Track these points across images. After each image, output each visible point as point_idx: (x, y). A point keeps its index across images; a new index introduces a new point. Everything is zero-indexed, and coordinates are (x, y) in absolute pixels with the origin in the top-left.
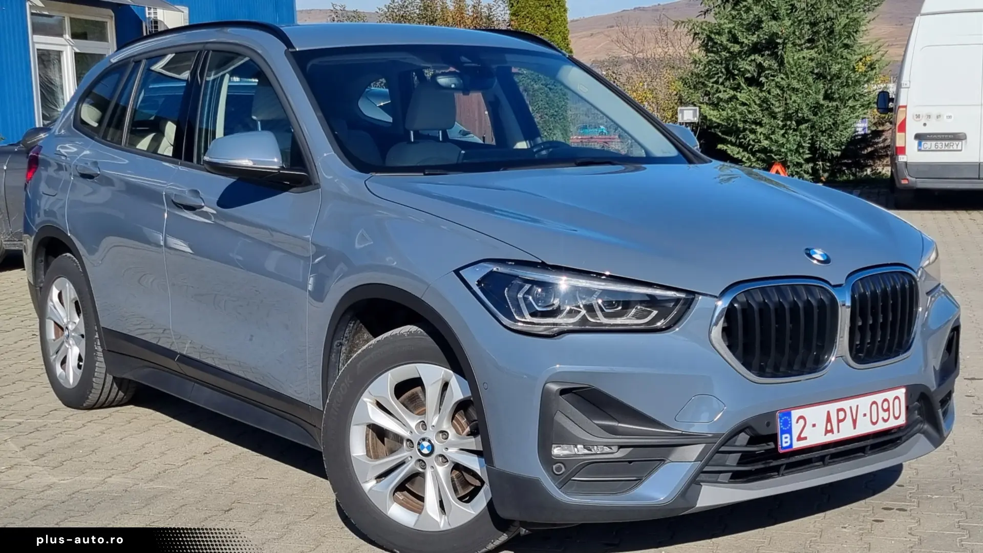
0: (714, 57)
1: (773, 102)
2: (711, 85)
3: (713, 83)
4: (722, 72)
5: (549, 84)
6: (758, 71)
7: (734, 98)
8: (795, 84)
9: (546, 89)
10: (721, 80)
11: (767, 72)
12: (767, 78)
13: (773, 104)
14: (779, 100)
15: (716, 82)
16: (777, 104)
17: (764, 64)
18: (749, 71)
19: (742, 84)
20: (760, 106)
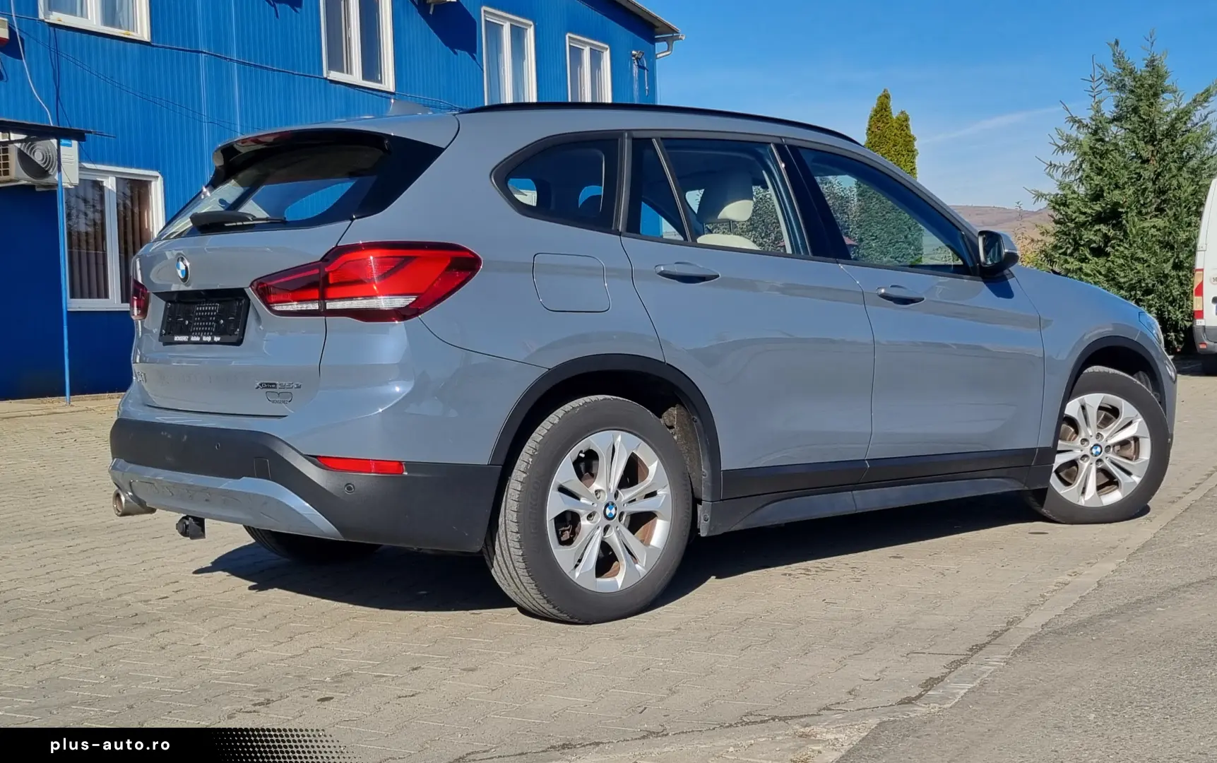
0: (1060, 228)
1: (1118, 272)
2: (1057, 256)
3: (1060, 254)
4: (1070, 243)
5: (898, 257)
6: (1105, 241)
7: (1081, 269)
8: (1140, 254)
9: (896, 262)
10: (1069, 251)
11: (1113, 242)
12: (1113, 248)
13: (1117, 274)
14: (1124, 270)
15: (1065, 254)
16: (1122, 274)
17: (1109, 234)
18: (1095, 242)
19: (1088, 255)
20: (1105, 276)
